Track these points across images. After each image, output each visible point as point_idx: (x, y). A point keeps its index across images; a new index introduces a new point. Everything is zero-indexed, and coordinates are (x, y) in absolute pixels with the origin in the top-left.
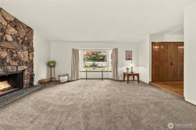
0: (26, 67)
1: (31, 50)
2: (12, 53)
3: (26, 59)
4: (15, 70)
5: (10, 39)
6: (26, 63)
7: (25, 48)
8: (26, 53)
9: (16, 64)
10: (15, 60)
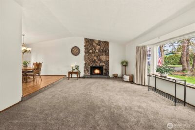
0: (104, 64)
1: (107, 55)
2: (98, 57)
3: (104, 60)
4: (99, 65)
5: (97, 51)
6: (104, 62)
7: (104, 54)
8: (104, 56)
9: (99, 62)
10: (99, 60)
